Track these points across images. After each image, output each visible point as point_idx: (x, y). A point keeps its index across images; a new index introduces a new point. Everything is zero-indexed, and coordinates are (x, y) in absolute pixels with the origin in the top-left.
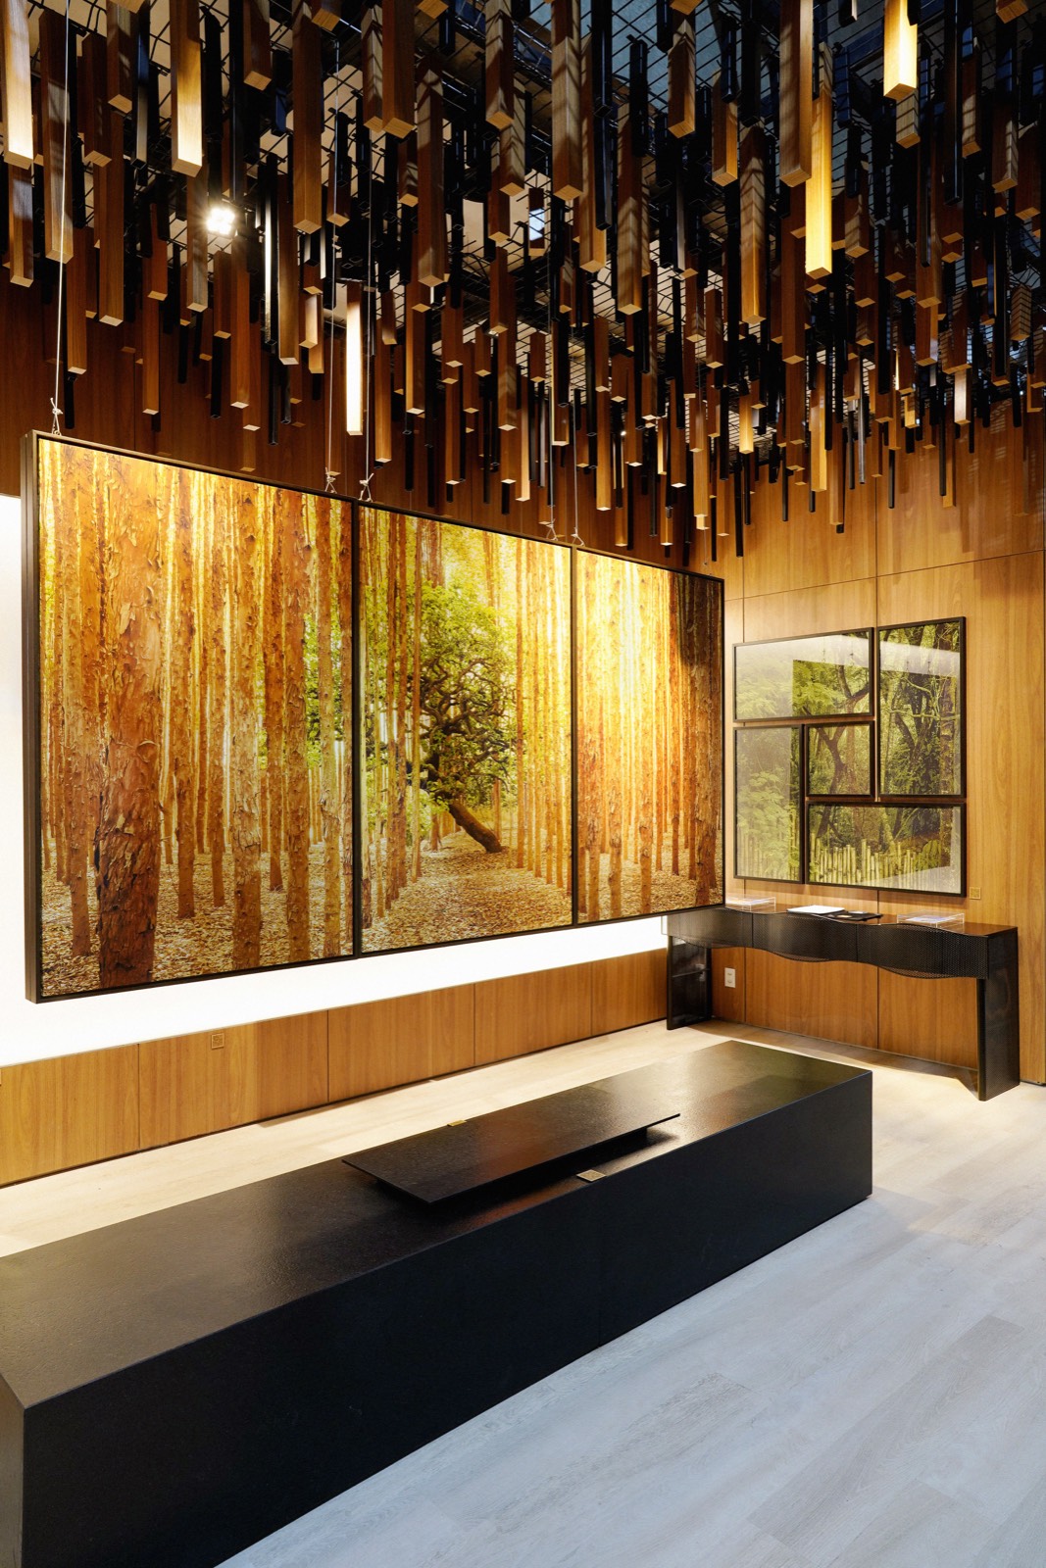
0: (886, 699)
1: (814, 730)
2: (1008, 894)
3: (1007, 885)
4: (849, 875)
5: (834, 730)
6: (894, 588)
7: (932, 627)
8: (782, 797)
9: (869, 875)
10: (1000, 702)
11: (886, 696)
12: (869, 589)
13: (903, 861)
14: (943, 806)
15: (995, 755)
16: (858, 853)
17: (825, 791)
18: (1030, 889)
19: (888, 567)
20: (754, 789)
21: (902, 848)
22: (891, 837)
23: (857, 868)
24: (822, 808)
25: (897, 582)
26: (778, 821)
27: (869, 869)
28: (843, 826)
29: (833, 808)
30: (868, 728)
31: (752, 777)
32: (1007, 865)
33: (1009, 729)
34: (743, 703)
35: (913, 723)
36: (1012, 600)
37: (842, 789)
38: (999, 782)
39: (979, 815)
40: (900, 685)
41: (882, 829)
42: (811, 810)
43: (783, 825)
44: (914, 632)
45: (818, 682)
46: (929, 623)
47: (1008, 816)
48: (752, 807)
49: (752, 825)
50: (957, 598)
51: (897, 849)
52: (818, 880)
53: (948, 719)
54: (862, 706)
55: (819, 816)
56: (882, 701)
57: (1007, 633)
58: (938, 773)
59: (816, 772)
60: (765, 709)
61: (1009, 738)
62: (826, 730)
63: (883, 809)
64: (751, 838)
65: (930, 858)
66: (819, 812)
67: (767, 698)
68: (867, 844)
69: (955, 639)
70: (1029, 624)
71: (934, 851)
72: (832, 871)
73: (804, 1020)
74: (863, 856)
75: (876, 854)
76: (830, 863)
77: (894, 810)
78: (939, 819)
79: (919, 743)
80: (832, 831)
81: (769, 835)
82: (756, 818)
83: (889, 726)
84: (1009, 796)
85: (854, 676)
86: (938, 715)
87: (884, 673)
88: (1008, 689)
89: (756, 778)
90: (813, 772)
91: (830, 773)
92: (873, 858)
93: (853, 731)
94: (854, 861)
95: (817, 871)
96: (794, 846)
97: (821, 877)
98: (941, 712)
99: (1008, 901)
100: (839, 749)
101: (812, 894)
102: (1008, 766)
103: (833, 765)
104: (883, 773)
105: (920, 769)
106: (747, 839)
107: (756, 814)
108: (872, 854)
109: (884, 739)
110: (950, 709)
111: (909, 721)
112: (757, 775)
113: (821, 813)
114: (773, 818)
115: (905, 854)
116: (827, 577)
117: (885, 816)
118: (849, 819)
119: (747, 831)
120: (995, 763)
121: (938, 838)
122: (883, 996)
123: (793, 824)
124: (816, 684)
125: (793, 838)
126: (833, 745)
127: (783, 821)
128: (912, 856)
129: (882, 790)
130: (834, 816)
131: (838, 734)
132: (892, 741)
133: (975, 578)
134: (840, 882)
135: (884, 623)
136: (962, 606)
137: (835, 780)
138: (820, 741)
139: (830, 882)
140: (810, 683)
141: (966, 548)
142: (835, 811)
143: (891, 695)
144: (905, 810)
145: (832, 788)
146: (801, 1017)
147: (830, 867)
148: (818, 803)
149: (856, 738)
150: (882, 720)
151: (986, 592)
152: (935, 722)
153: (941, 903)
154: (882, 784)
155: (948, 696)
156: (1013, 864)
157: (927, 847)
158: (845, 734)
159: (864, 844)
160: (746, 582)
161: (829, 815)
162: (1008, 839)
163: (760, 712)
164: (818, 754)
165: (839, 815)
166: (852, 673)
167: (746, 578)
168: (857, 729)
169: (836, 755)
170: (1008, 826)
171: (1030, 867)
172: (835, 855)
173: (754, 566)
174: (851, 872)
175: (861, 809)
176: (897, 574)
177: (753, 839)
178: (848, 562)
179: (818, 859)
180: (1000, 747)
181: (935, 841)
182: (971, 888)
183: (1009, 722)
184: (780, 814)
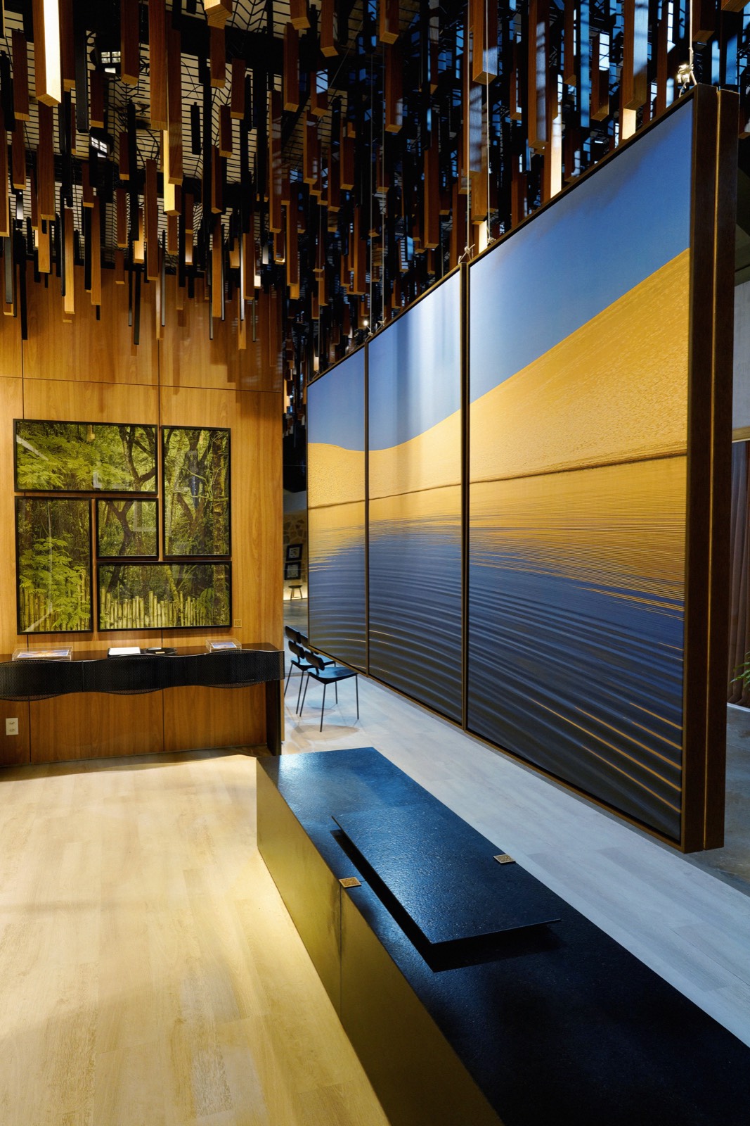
0: (169, 483)
1: (104, 503)
2: (260, 621)
3: (260, 615)
4: (138, 620)
5: (123, 504)
6: (174, 398)
7: (207, 432)
8: (70, 559)
9: (155, 618)
10: (254, 491)
11: (169, 480)
12: (153, 394)
13: (184, 605)
14: (216, 564)
15: (250, 527)
16: (146, 603)
17: (114, 554)
18: (274, 617)
19: (168, 379)
20: (39, 553)
21: (184, 596)
22: (175, 588)
23: (145, 614)
24: (112, 568)
25: (176, 393)
26: (66, 580)
27: (155, 614)
28: (133, 581)
29: (122, 568)
30: (154, 503)
31: (38, 542)
32: (259, 602)
33: (260, 509)
34: (25, 474)
35: (192, 502)
36: (262, 422)
37: (130, 552)
38: (253, 546)
39: (240, 569)
40: (181, 473)
41: (167, 581)
42: (101, 569)
43: (72, 583)
44: (193, 433)
45: (106, 463)
46: (205, 429)
47: (260, 568)
48: (37, 569)
49: (37, 584)
50: (224, 414)
51: (179, 597)
52: (108, 628)
53: (219, 500)
54: (148, 486)
55: (109, 575)
56: (166, 484)
57: (258, 444)
58: (212, 539)
59: (105, 538)
60: (51, 481)
61: (260, 516)
62: (116, 504)
63: (167, 567)
64: (35, 596)
65: (206, 602)
66: (109, 571)
67: (54, 472)
68: (154, 594)
69: (224, 443)
70: (273, 440)
71: (209, 596)
72: (122, 619)
73: (95, 745)
74: (151, 604)
75: (162, 602)
76: (120, 612)
77: (175, 567)
78: (213, 572)
79: (196, 517)
80: (121, 586)
81: (57, 593)
82: (42, 579)
83: (172, 503)
84: (260, 555)
85: (141, 461)
86: (212, 497)
87: (167, 462)
88: (259, 482)
89: (42, 543)
90: (102, 538)
91: (120, 538)
92: (159, 605)
93: (141, 506)
94: (142, 609)
95: (108, 620)
96: (84, 601)
97: (111, 625)
98: (214, 495)
99: (260, 626)
100: (128, 519)
101: (100, 640)
102: (259, 535)
103: (122, 533)
104: (167, 539)
105: (197, 536)
106: (32, 597)
107: (41, 575)
108: (158, 602)
109: (168, 513)
110: (221, 493)
111: (188, 500)
112: (43, 540)
113: (111, 572)
114: (61, 578)
115: (187, 600)
116: (113, 377)
117: (169, 572)
118: (138, 576)
119: (32, 591)
120: (250, 533)
121: (212, 586)
122: (167, 710)
123: (83, 582)
124: (104, 465)
125: (83, 594)
126: (122, 516)
127: (72, 580)
128: (191, 601)
129: (167, 552)
130: (124, 574)
131: (127, 507)
132: (174, 514)
133: (237, 402)
134: (130, 627)
135: (165, 423)
136: (227, 421)
137: (123, 544)
138: (109, 512)
139: (120, 627)
140: (98, 463)
141: (230, 380)
142: (124, 570)
143: (174, 479)
144: (186, 567)
145: (122, 550)
146: (91, 744)
147: (120, 615)
148: (108, 564)
149: (143, 511)
150: (166, 498)
151: (244, 413)
152: (209, 502)
153: (212, 634)
154: (167, 548)
155: (219, 484)
156: (263, 601)
157: (204, 593)
158: (134, 507)
159: (151, 594)
160: (26, 365)
161: (119, 573)
162: (260, 584)
163: (45, 483)
164: (107, 523)
165: (128, 573)
166: (139, 459)
167: (26, 360)
168: (145, 504)
169: (125, 524)
170: (259, 576)
171: (274, 603)
172: (125, 605)
173: (35, 350)
174: (140, 618)
175: (148, 568)
176: (177, 387)
177: (39, 598)
178: (133, 369)
179: (108, 610)
180: (254, 521)
181: (210, 590)
182: (235, 620)
183: (260, 505)
184: (68, 574)
